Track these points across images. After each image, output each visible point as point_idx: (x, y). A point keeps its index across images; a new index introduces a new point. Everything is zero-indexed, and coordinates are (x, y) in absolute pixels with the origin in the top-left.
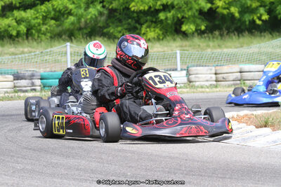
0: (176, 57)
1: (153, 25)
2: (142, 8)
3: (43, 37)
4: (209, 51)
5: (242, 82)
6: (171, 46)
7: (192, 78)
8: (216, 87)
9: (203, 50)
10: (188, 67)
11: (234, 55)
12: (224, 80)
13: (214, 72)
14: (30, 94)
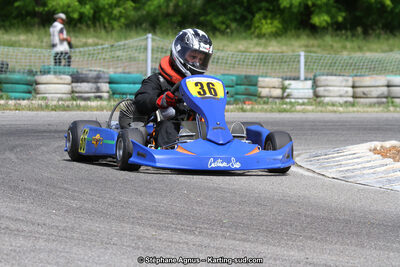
0: (299, 62)
1: (270, 15)
3: (115, 24)
4: (345, 54)
5: (390, 100)
6: (292, 45)
7: (320, 90)
8: (353, 105)
9: (336, 52)
10: (315, 76)
11: (380, 61)
12: (365, 96)
13: (350, 84)
14: (94, 104)
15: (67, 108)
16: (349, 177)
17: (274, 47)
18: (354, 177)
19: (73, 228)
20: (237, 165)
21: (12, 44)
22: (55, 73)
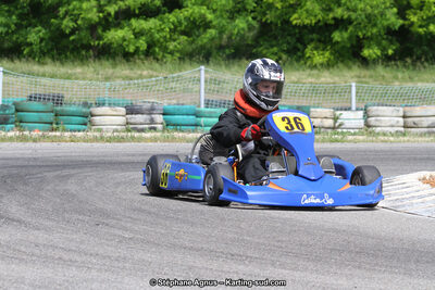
0: (350, 92)
1: (321, 46)
2: (307, 22)
3: (169, 57)
4: (397, 83)
6: (344, 76)
7: (372, 120)
8: (404, 135)
9: (388, 82)
10: (366, 106)
11: (431, 91)
12: (416, 126)
13: (402, 114)
14: (148, 135)
15: (121, 140)
16: (399, 206)
17: (327, 78)
18: (404, 206)
19: (125, 258)
20: (330, 202)
21: (69, 77)
22: (110, 104)
